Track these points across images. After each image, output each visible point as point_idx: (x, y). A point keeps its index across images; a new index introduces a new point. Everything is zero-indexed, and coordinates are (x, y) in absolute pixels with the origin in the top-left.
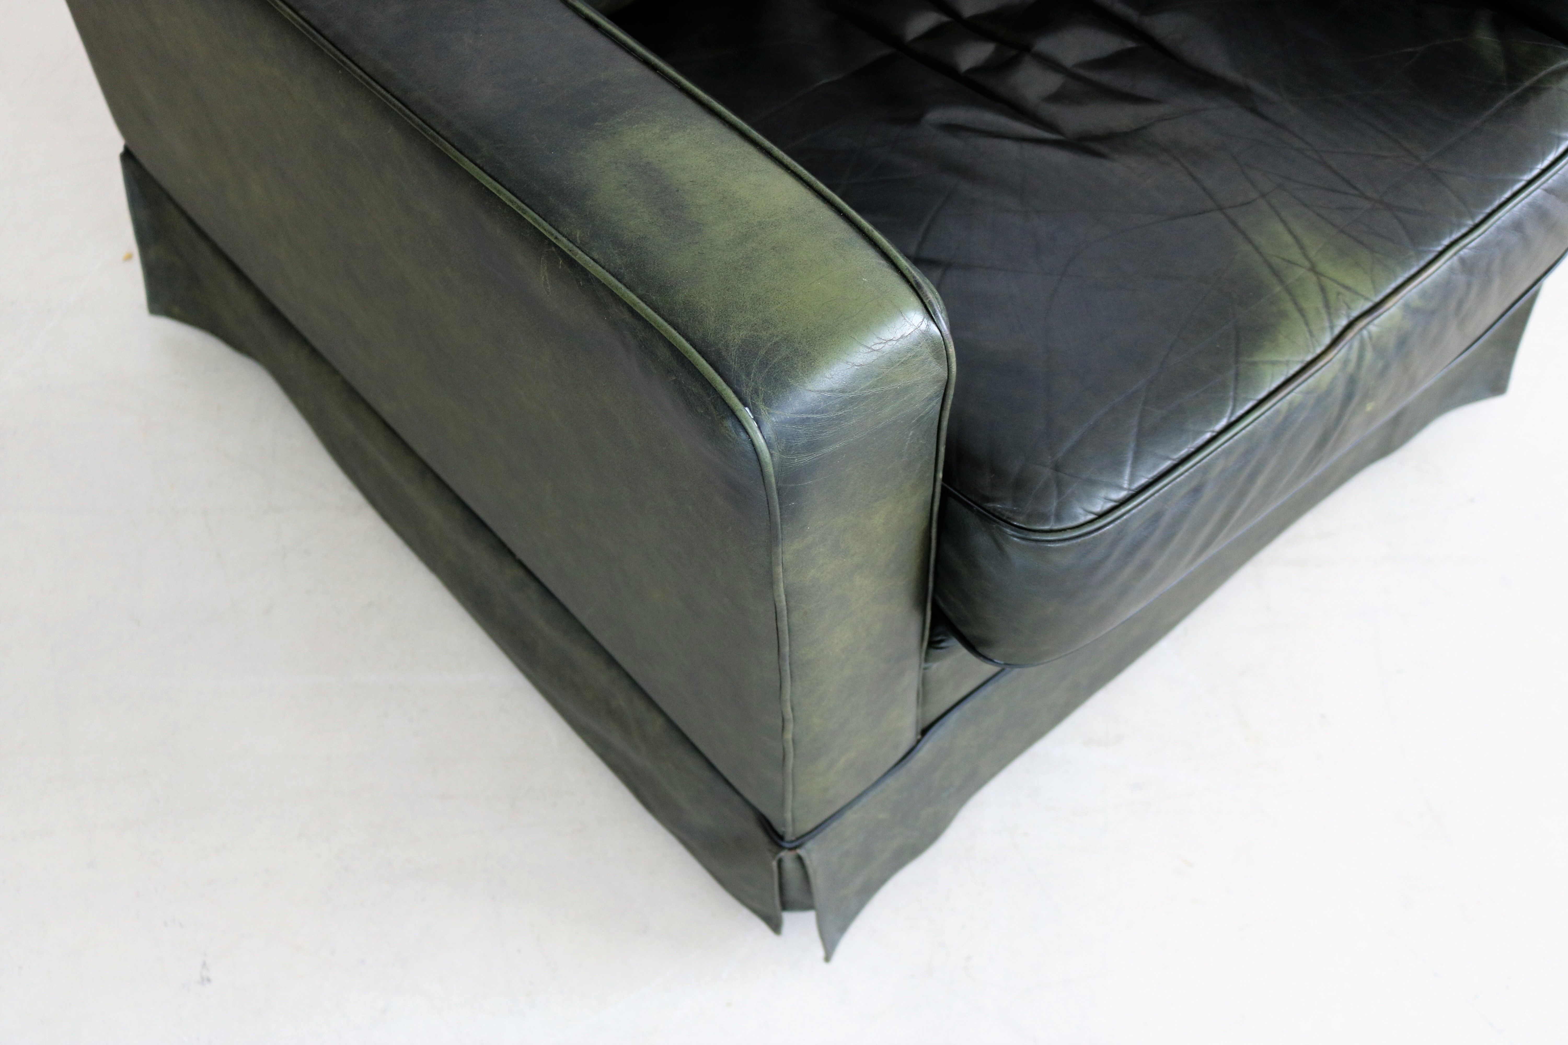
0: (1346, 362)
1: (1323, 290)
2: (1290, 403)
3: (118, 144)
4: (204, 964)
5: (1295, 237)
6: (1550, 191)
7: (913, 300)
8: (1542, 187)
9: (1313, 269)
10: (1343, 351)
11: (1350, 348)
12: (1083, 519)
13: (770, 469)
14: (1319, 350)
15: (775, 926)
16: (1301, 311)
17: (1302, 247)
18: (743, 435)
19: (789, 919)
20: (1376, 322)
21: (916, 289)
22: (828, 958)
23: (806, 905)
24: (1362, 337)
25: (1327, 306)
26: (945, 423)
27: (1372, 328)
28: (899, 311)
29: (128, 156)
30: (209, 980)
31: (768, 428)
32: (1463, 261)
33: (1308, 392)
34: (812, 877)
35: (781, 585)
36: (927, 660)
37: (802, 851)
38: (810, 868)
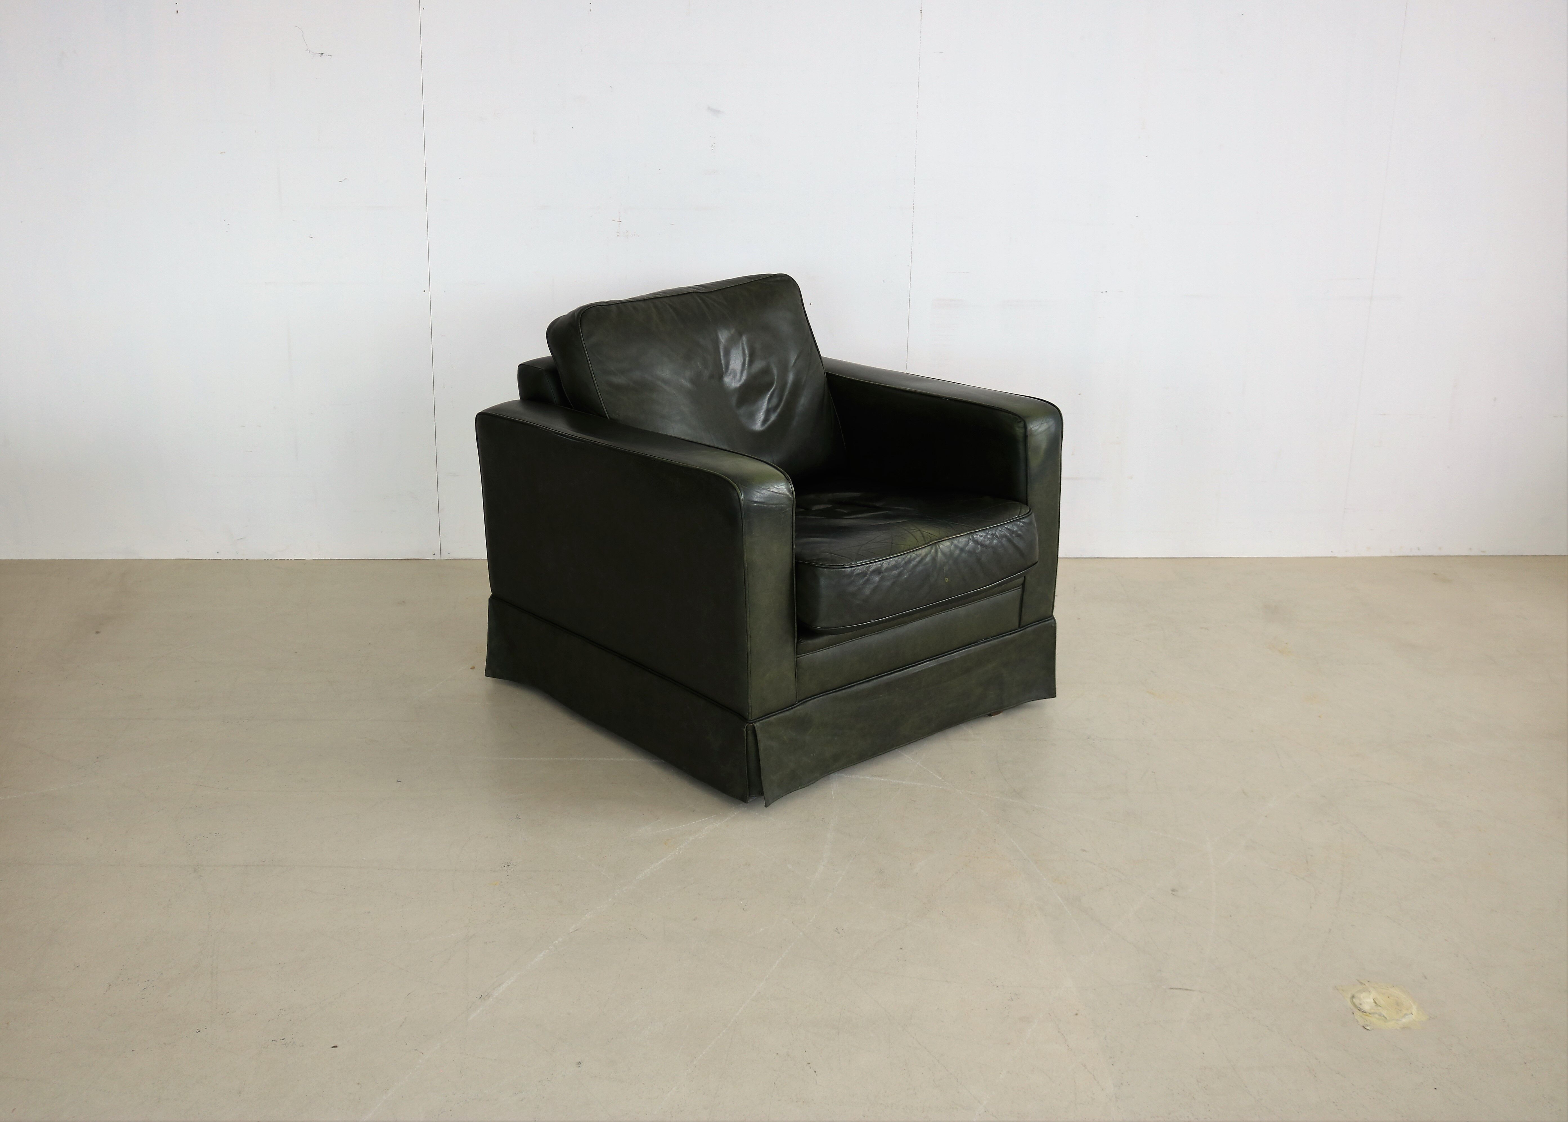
0: (930, 552)
1: (922, 534)
2: (910, 557)
5: (914, 526)
6: (1007, 530)
7: (784, 479)
8: (1005, 527)
9: (919, 530)
10: (928, 548)
11: (932, 548)
12: (840, 566)
13: (743, 507)
14: (920, 545)
15: (746, 801)
16: (915, 537)
17: (916, 528)
18: (735, 493)
20: (942, 544)
21: (784, 474)
22: (766, 809)
23: (759, 790)
24: (936, 549)
27: (941, 546)
28: (780, 479)
29: (492, 599)
31: (742, 494)
32: (973, 538)
33: (917, 556)
34: (759, 746)
35: (745, 559)
36: (798, 652)
37: (755, 725)
38: (758, 739)
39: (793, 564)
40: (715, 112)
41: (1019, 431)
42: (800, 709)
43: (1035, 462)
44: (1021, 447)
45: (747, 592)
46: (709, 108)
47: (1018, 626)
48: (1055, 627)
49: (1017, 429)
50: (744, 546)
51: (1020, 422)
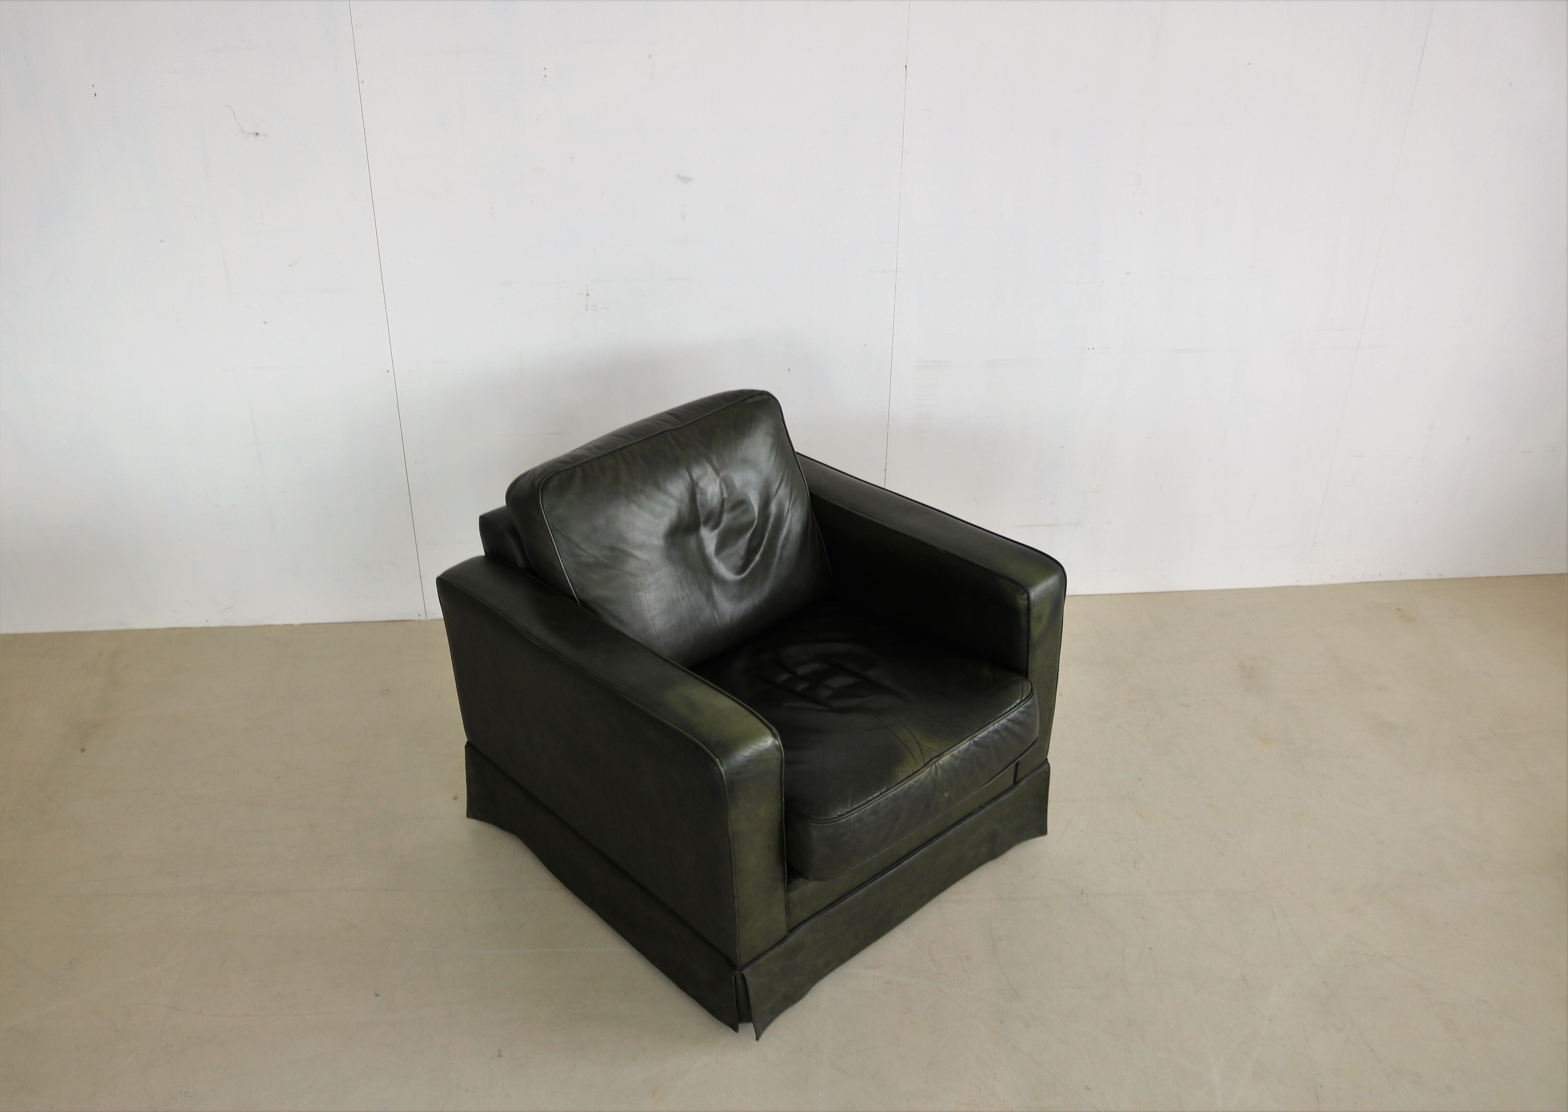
0: (930, 773)
1: (921, 749)
2: (909, 785)
3: (465, 740)
4: (499, 1050)
5: (912, 734)
6: (1009, 720)
7: (769, 732)
8: (1007, 718)
9: (918, 743)
10: (928, 770)
11: (931, 768)
12: (834, 817)
13: (724, 778)
14: (919, 768)
15: (736, 1029)
16: (913, 756)
17: (914, 737)
18: (716, 768)
19: (741, 1026)
20: (941, 760)
21: (770, 729)
22: (757, 1039)
23: (750, 1020)
24: (936, 766)
25: (922, 754)
26: (783, 777)
27: (941, 762)
28: (764, 734)
29: (469, 746)
30: (501, 1056)
31: (725, 767)
32: (974, 742)
33: (916, 782)
34: (749, 989)
35: (730, 830)
36: (788, 890)
37: (744, 972)
38: (747, 983)
39: (782, 815)
40: (685, 179)
41: (1022, 602)
42: (791, 940)
43: (1037, 630)
44: (1023, 620)
45: (733, 860)
46: (678, 176)
47: (1013, 782)
48: (1049, 772)
49: (1020, 601)
50: (729, 821)
51: (1023, 594)
